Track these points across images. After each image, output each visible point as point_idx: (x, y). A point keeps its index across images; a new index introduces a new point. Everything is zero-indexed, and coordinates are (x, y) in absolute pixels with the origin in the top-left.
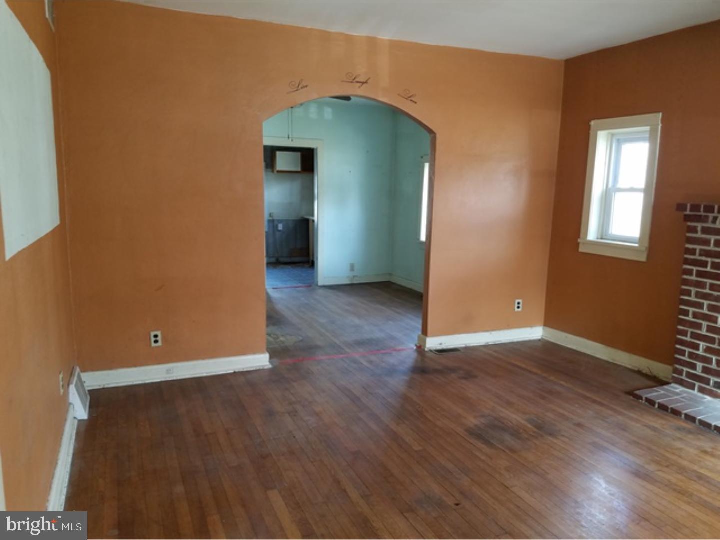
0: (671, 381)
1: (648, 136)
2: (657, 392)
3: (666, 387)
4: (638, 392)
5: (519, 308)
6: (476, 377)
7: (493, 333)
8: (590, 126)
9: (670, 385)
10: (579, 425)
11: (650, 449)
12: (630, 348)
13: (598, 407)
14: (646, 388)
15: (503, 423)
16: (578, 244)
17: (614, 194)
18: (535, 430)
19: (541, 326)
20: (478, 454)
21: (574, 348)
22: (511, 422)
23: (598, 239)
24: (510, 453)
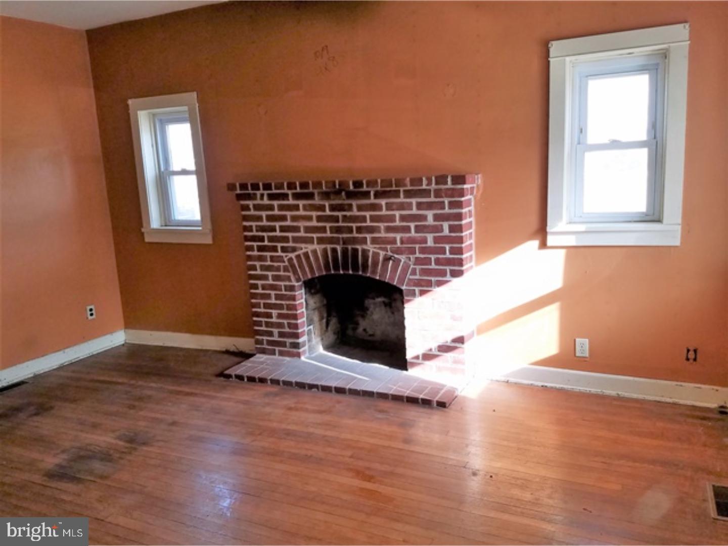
0: (255, 353)
1: (187, 115)
2: (245, 366)
3: (252, 359)
4: (227, 372)
5: (92, 315)
6: (52, 408)
7: (66, 350)
8: (128, 105)
9: (255, 357)
10: (174, 423)
11: (243, 423)
12: (215, 331)
13: (192, 398)
14: (234, 365)
15: (90, 451)
16: (143, 234)
17: (168, 178)
18: (128, 445)
19: (121, 329)
20: (64, 497)
21: (161, 344)
22: (99, 446)
23: (162, 226)
24: (101, 481)
